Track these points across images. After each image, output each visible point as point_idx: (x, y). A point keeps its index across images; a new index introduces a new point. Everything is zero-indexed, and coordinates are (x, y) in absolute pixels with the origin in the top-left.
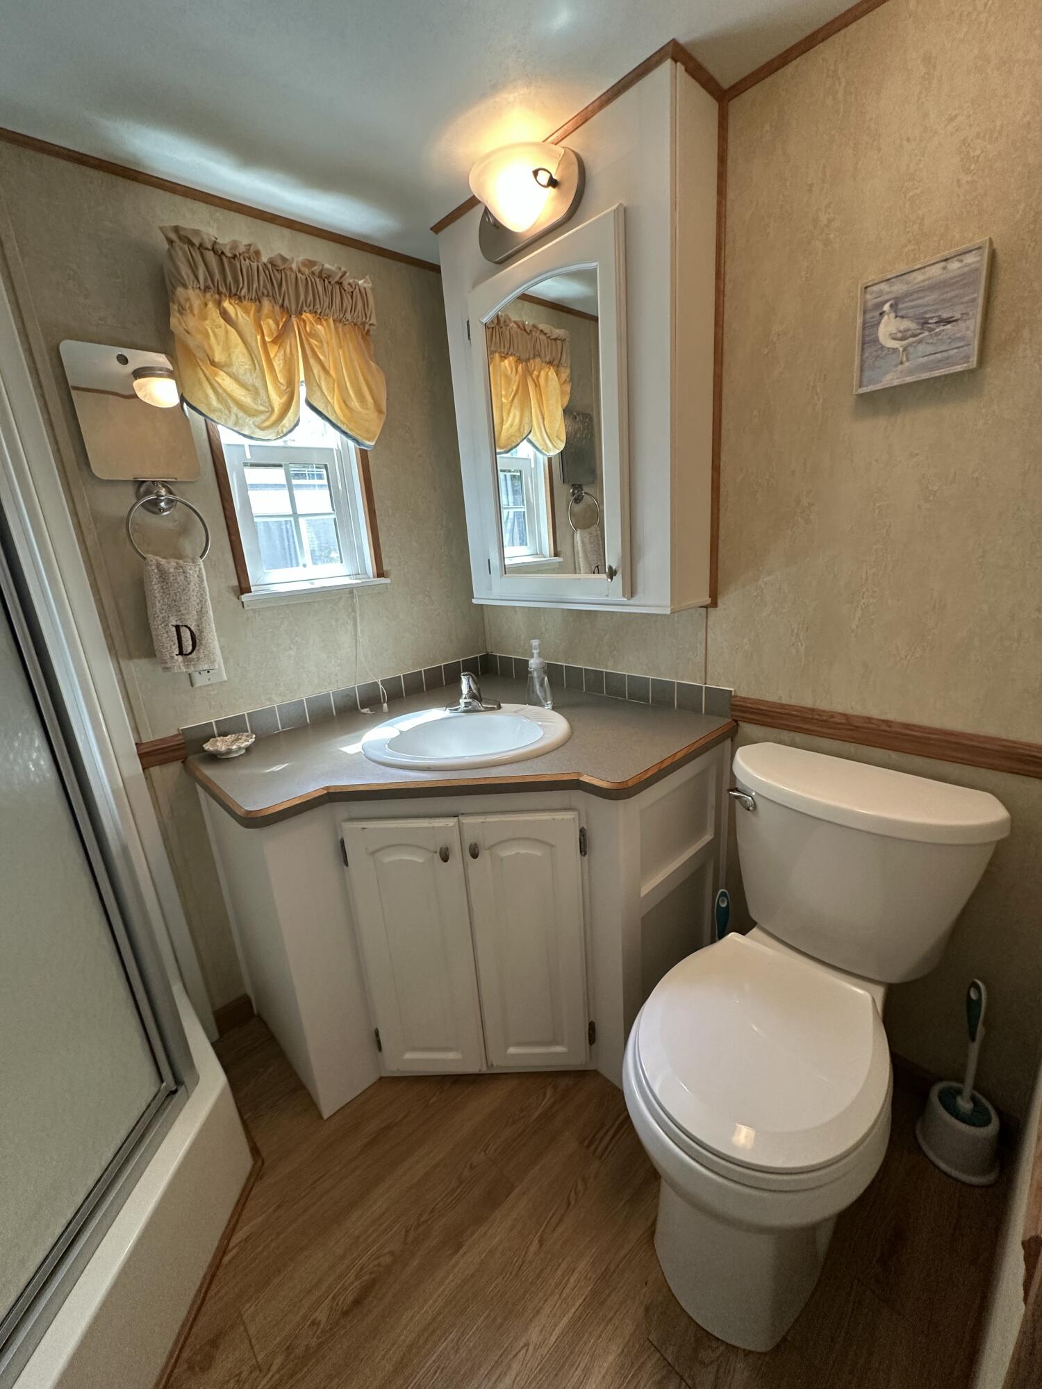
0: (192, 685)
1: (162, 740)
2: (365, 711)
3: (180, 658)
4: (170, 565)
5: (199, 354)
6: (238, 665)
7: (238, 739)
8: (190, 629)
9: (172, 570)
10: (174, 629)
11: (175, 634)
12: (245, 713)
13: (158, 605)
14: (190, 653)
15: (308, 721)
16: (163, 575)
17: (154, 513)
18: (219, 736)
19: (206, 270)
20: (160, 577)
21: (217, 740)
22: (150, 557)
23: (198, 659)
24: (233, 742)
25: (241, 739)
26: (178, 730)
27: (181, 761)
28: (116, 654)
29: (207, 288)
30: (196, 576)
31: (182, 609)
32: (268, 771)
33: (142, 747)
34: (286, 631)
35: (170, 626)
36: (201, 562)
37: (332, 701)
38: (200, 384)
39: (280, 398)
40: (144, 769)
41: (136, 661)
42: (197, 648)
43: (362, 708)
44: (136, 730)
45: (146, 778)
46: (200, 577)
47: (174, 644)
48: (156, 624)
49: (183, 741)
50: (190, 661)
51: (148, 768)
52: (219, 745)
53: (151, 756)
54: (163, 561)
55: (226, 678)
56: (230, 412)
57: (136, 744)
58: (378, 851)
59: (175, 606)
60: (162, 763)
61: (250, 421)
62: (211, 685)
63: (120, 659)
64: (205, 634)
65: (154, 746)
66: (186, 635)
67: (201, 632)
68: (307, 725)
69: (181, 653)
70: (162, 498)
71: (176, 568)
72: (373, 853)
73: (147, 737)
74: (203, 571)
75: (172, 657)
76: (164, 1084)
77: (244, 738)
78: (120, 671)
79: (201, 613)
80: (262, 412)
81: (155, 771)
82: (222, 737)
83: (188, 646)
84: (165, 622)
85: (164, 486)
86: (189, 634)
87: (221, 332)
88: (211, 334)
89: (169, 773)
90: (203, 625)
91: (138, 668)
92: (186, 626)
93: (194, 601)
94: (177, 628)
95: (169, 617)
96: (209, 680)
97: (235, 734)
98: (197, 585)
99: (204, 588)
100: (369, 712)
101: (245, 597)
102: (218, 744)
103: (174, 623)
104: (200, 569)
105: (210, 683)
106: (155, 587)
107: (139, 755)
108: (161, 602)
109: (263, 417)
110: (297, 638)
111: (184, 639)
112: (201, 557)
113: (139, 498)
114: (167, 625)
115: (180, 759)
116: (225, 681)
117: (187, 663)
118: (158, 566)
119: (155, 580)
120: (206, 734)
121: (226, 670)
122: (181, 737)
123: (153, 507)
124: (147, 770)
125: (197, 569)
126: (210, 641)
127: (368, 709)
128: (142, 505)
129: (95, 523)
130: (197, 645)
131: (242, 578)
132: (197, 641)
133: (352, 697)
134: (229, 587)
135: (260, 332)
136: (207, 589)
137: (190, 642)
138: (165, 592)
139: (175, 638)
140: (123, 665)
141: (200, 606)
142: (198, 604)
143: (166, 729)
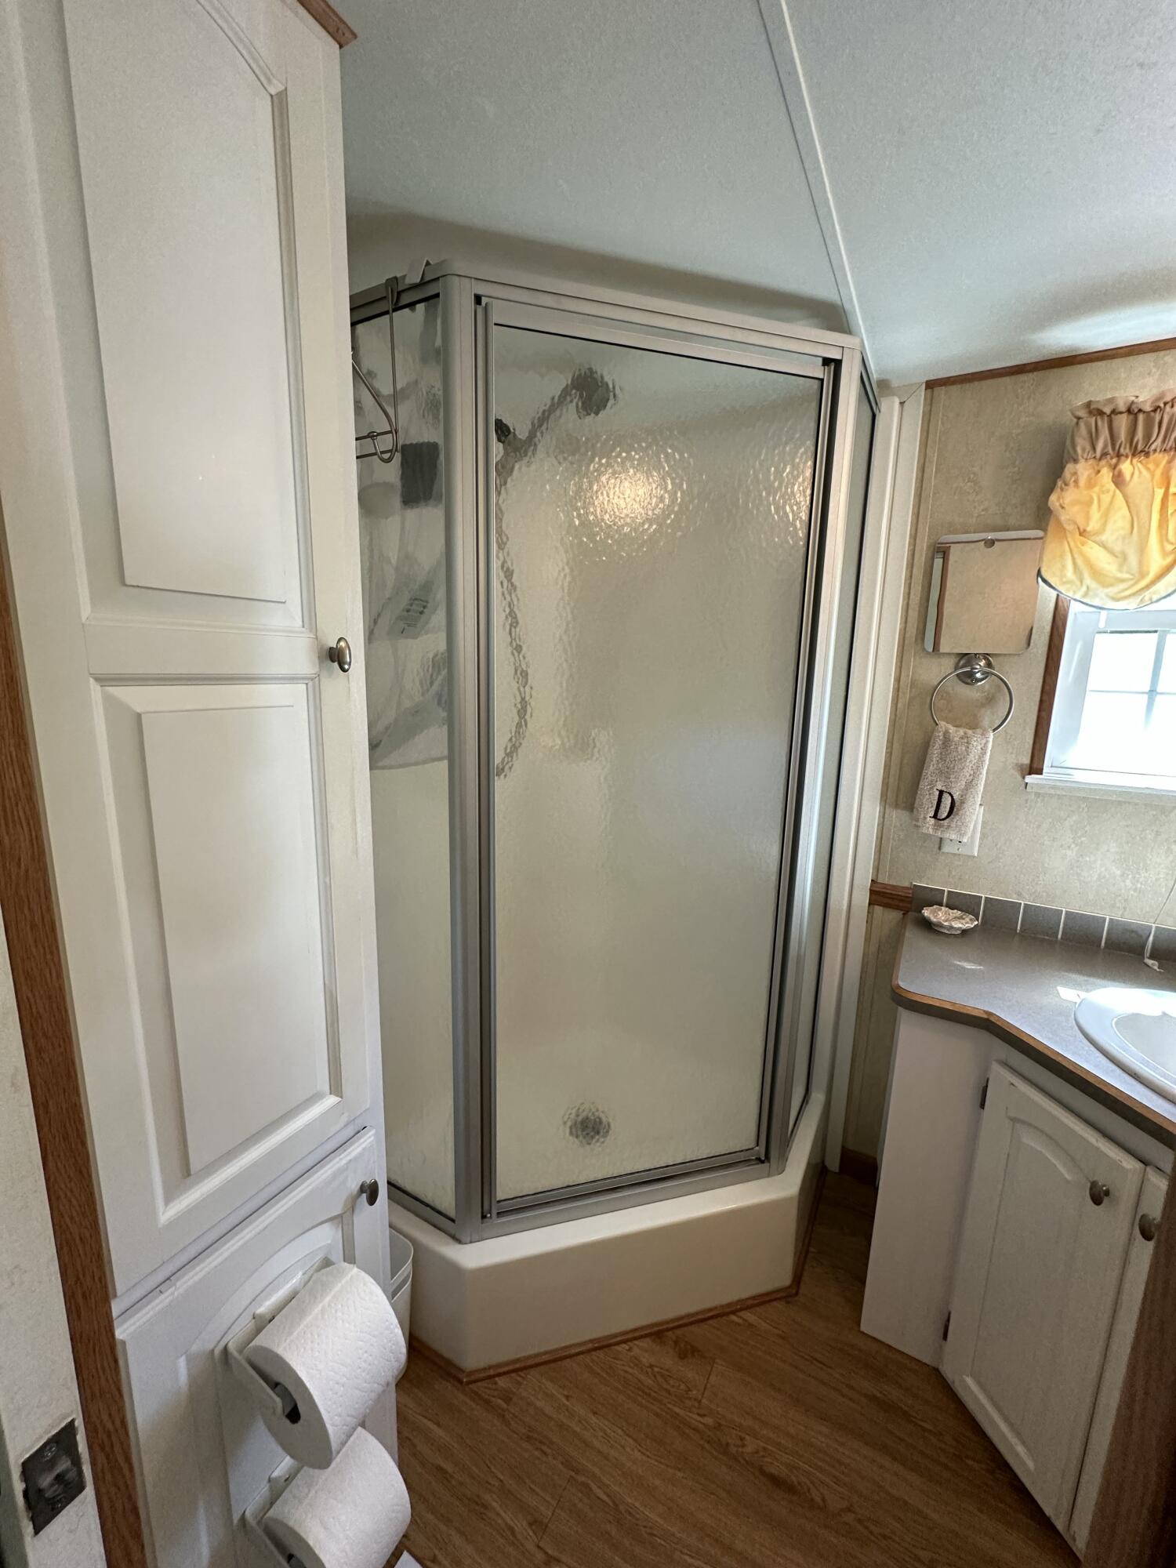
0: (940, 848)
1: (894, 887)
2: (1150, 962)
3: (933, 821)
4: (956, 733)
5: (1069, 527)
6: (996, 845)
7: (961, 918)
8: (952, 797)
9: (956, 739)
10: (938, 793)
11: (937, 798)
12: (983, 896)
13: (931, 768)
14: (943, 819)
15: (1060, 936)
16: (947, 740)
17: (967, 684)
18: (947, 906)
19: (1109, 438)
20: (943, 744)
21: (941, 909)
22: (942, 723)
23: (949, 827)
24: (956, 918)
25: (964, 919)
26: (911, 883)
27: (903, 912)
28: (886, 801)
29: (1104, 455)
30: (979, 748)
31: (952, 776)
32: (958, 963)
33: (876, 885)
34: (1072, 826)
35: (935, 790)
36: (991, 735)
37: (1106, 929)
38: (1062, 556)
39: (1164, 558)
40: (869, 904)
41: (899, 811)
42: (952, 816)
43: (1152, 957)
44: (877, 869)
45: (868, 912)
46: (984, 750)
47: (932, 807)
48: (924, 785)
49: (910, 895)
50: (941, 826)
51: (874, 904)
52: (938, 915)
53: (880, 896)
54: (952, 729)
55: (976, 855)
56: (1082, 584)
57: (872, 880)
58: (1023, 1122)
59: (946, 773)
60: (885, 906)
61: (1103, 592)
62: (959, 855)
63: (887, 806)
64: (965, 805)
65: (885, 888)
66: (947, 802)
67: (962, 802)
68: (1056, 942)
69: (935, 816)
70: (976, 671)
71: (962, 738)
72: (1014, 1120)
73: (884, 879)
74: (990, 745)
75: (925, 818)
76: (757, 1148)
77: (967, 919)
78: (883, 816)
79: (970, 785)
80: (1123, 581)
81: (878, 909)
82: (947, 909)
83: (944, 813)
84: (932, 784)
85: (985, 658)
86: (950, 801)
87: (1106, 498)
88: (1096, 501)
89: (888, 917)
90: (967, 796)
91: (897, 816)
92: (950, 794)
93: (967, 772)
94: (941, 793)
95: (937, 781)
96: (958, 849)
97: (962, 911)
98: (977, 757)
99: (984, 761)
100: (1156, 968)
101: (1029, 779)
102: (940, 913)
103: (940, 788)
104: (987, 742)
105: (957, 852)
106: (935, 752)
107: (870, 890)
108: (935, 766)
109: (1122, 586)
110: (1083, 839)
111: (942, 805)
112: (994, 730)
113: (956, 669)
114: (932, 788)
115: (902, 910)
116: (974, 857)
117: (937, 827)
118: (946, 733)
119: (937, 745)
120: (934, 899)
121: (980, 846)
122: (911, 891)
123: (968, 678)
124: (871, 906)
125: (984, 741)
126: (968, 813)
127: (1156, 963)
128: (957, 675)
129: (911, 688)
130: (954, 813)
131: (1036, 758)
132: (955, 810)
133: (1141, 936)
134: (1017, 764)
135: (1165, 484)
136: (987, 762)
137: (948, 809)
138: (942, 759)
139: (935, 802)
140: (887, 811)
141: (971, 777)
142: (970, 775)
143: (900, 879)
